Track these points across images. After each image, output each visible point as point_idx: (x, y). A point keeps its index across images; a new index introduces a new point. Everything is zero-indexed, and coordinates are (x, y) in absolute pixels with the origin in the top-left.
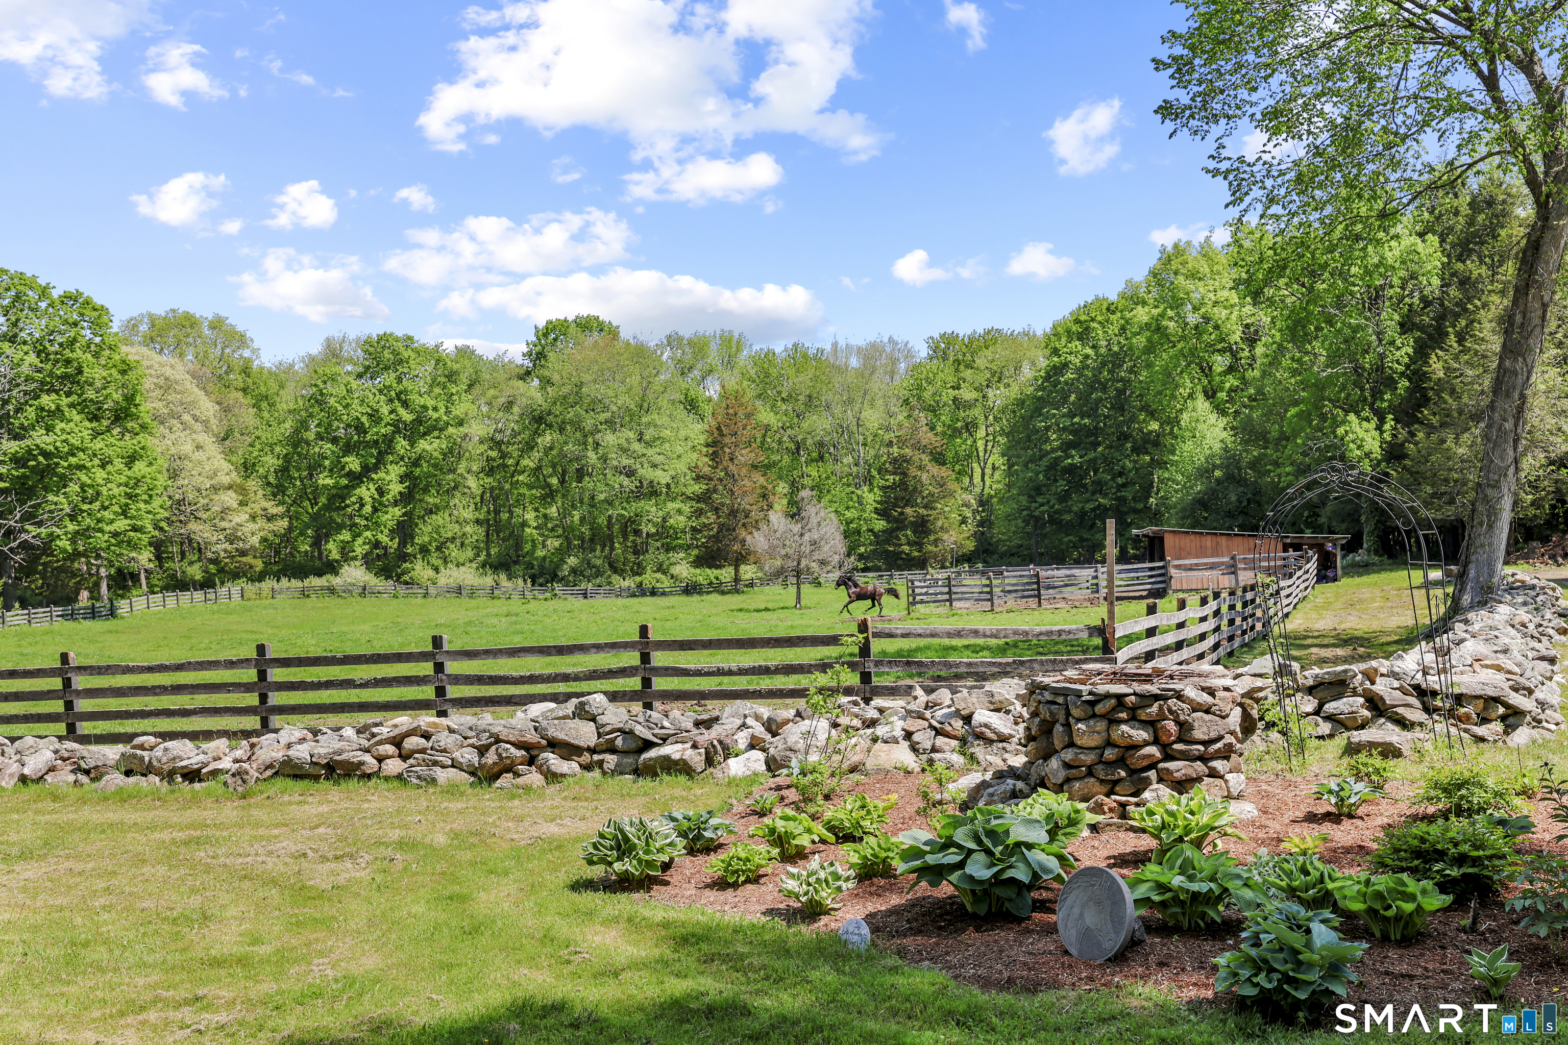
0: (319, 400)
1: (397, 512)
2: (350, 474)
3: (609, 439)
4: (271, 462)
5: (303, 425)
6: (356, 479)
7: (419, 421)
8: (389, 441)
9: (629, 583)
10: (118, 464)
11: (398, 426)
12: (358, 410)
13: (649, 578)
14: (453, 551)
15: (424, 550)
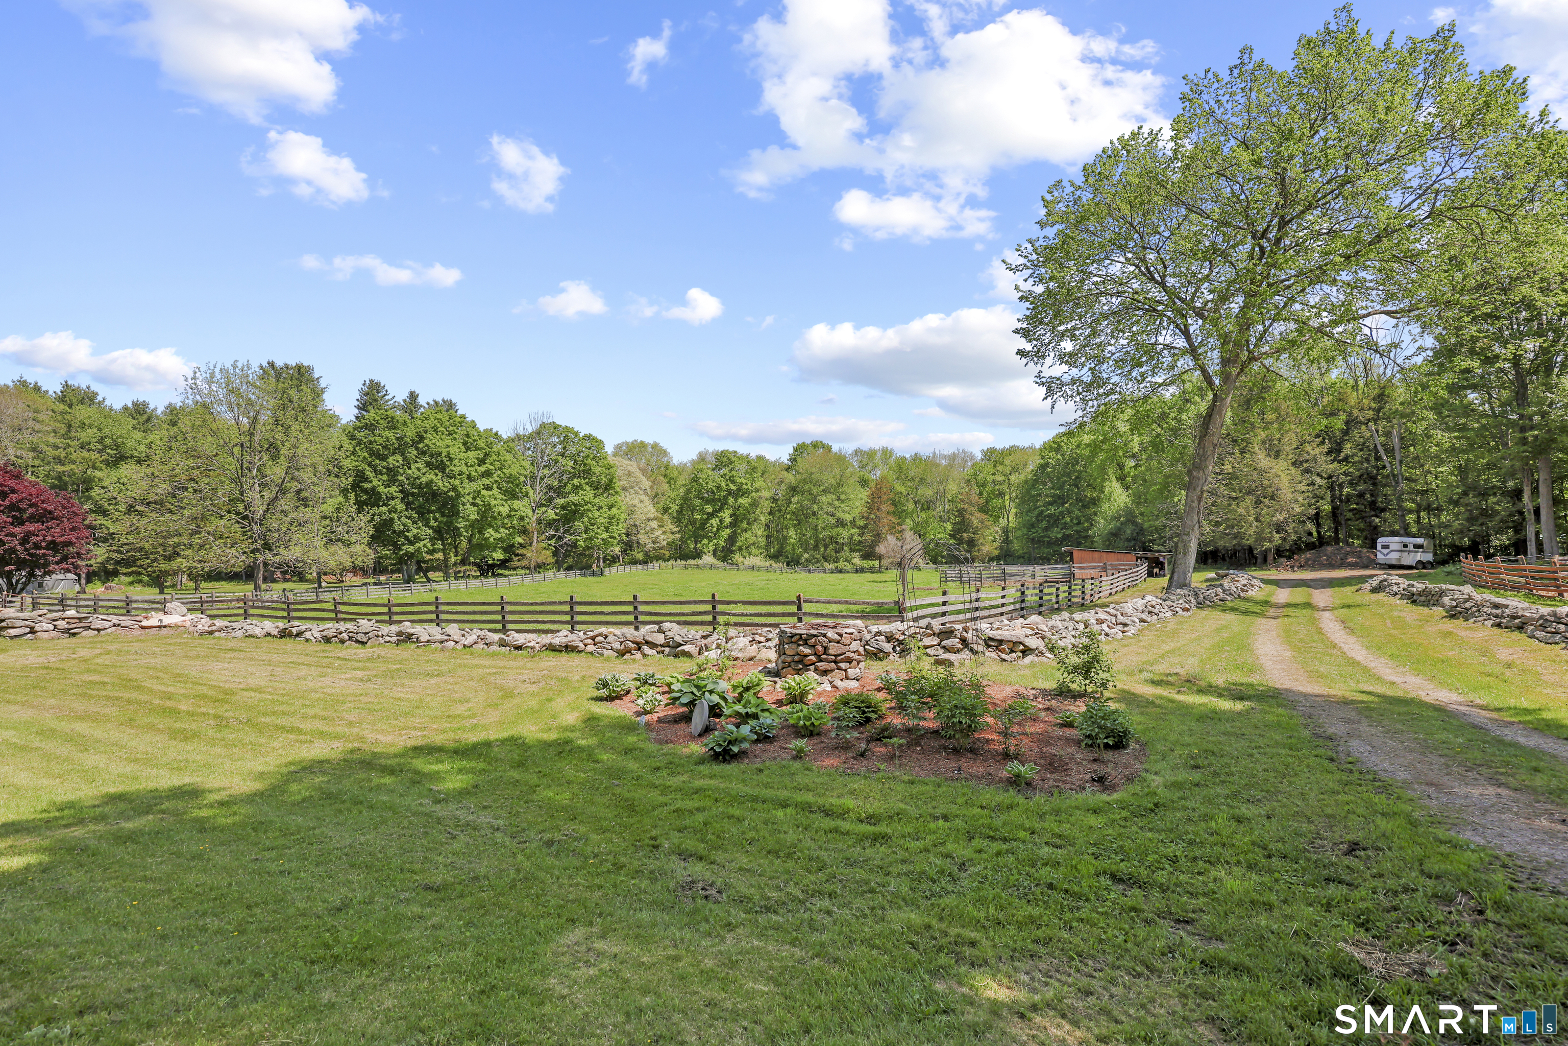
0: (695, 480)
1: (728, 531)
2: (708, 513)
3: (823, 499)
4: (674, 507)
5: (688, 492)
6: (711, 515)
7: (739, 490)
8: (726, 497)
9: (832, 566)
10: (605, 509)
11: (730, 492)
12: (711, 485)
13: (841, 564)
14: (754, 550)
15: (740, 549)
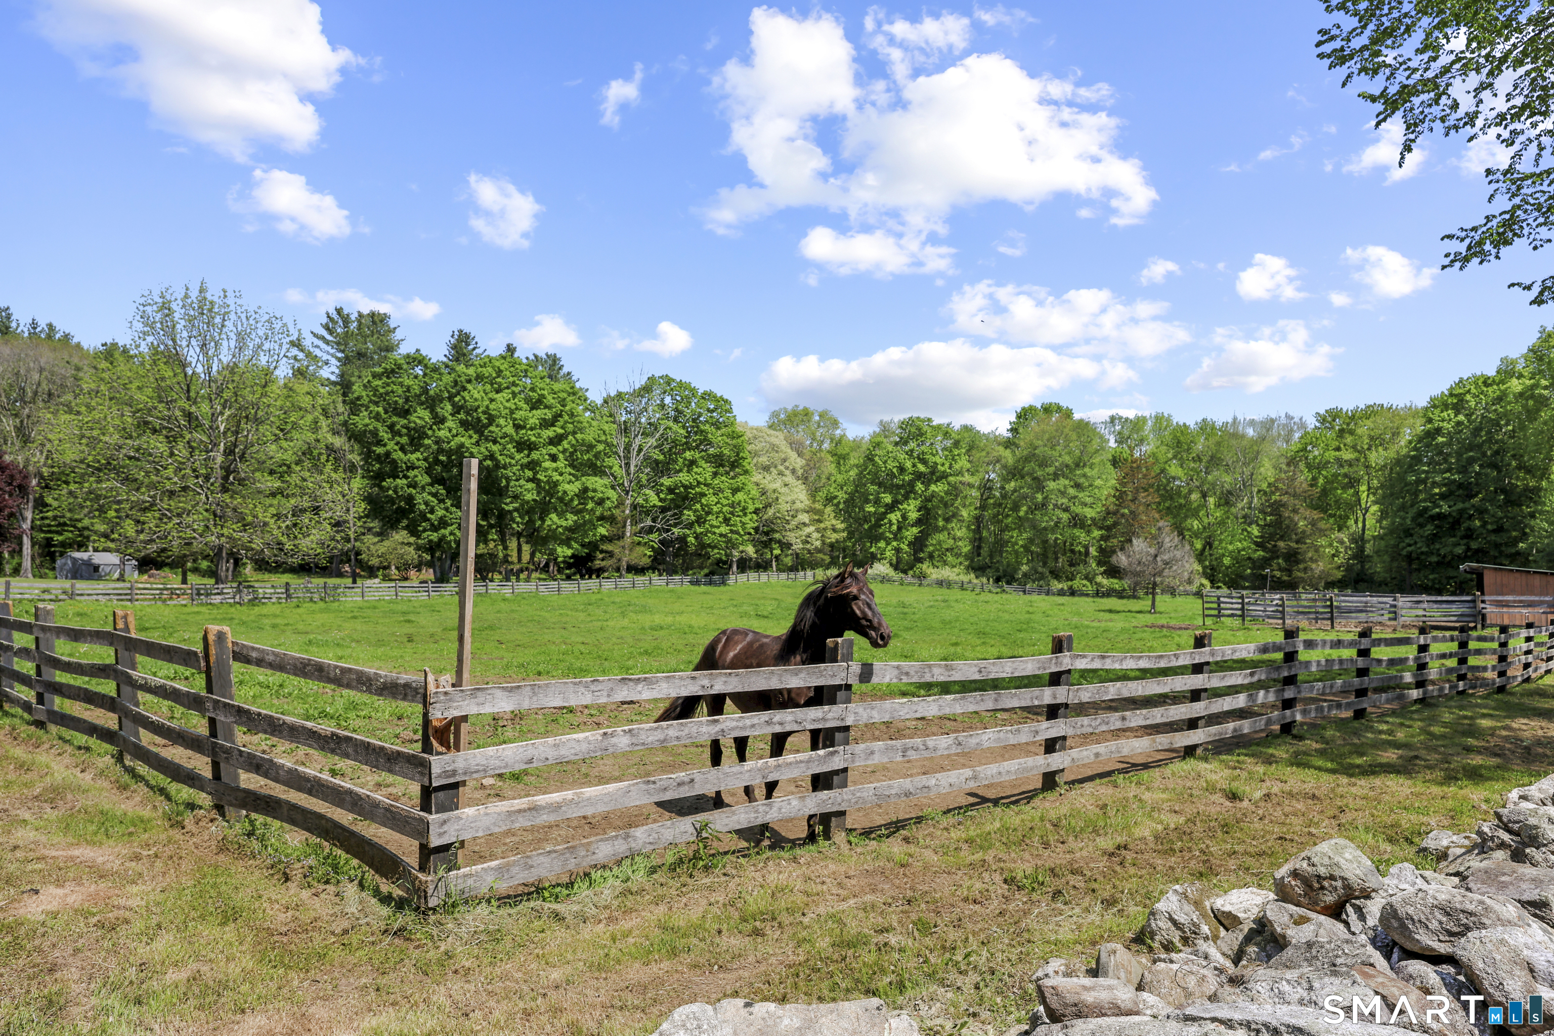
0: (870, 458)
1: (915, 530)
2: (887, 505)
3: (1052, 485)
4: (842, 496)
5: (860, 475)
6: (891, 508)
7: (933, 473)
8: (912, 484)
9: (1057, 585)
10: (728, 493)
11: (919, 476)
12: (891, 465)
13: (1077, 583)
14: (950, 558)
15: (931, 557)
